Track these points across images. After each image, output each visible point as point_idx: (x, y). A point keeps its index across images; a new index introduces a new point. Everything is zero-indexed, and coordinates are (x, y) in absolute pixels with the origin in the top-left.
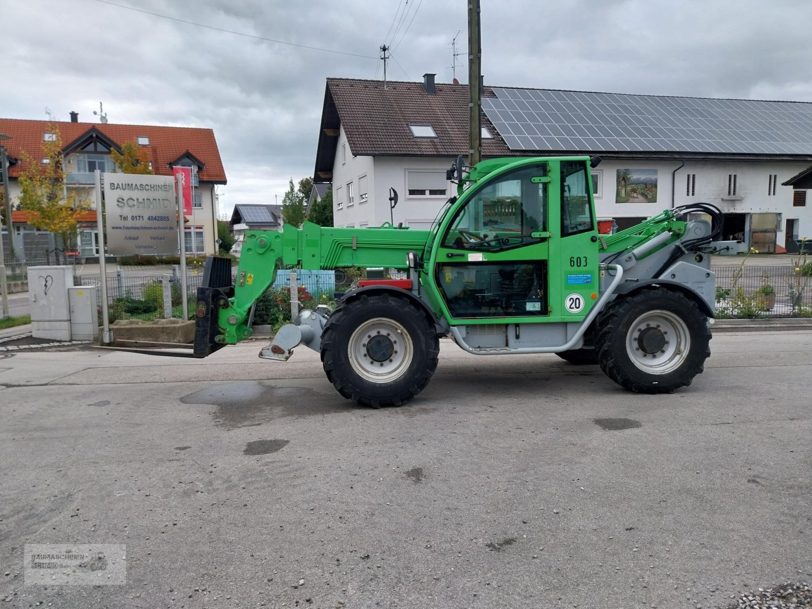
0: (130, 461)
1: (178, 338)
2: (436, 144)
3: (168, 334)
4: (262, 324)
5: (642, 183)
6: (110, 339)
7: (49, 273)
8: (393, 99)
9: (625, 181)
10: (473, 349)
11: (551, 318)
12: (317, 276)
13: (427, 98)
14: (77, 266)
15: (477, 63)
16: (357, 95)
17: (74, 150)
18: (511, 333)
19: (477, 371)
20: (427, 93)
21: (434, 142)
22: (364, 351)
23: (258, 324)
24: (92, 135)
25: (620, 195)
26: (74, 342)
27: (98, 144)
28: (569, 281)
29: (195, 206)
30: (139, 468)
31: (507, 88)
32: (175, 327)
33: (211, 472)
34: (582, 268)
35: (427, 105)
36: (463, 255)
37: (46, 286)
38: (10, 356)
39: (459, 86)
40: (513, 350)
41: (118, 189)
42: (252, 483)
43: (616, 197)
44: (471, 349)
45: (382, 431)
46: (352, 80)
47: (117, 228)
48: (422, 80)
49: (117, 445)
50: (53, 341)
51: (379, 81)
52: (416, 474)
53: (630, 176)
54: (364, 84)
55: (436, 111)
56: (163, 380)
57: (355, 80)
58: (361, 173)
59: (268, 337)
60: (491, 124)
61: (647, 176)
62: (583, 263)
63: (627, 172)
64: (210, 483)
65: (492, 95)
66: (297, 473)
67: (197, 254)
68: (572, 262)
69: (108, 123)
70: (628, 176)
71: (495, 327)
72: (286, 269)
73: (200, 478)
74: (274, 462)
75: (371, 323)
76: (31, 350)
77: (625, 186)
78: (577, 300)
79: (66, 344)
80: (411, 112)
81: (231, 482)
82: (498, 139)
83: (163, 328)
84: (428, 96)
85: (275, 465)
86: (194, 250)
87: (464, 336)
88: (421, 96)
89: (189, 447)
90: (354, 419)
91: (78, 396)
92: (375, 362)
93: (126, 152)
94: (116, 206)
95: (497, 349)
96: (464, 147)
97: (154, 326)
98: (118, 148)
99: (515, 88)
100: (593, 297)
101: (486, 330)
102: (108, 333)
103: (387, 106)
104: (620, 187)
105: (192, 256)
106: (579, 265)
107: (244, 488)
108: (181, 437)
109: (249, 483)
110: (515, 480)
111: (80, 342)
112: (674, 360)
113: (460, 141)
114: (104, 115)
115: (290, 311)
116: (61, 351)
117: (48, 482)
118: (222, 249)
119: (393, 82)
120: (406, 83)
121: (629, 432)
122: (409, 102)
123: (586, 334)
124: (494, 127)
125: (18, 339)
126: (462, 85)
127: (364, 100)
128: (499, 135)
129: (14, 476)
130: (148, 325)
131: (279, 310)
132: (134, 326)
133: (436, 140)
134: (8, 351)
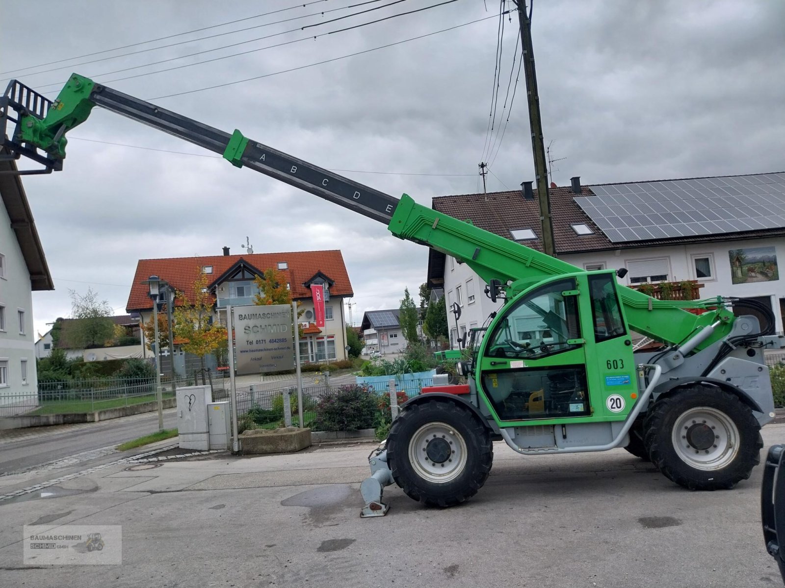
0: (228, 557)
1: (294, 445)
2: (537, 244)
3: (286, 441)
4: (368, 428)
5: (759, 262)
6: (239, 447)
7: (192, 392)
8: (493, 209)
9: (739, 262)
10: (523, 450)
11: (595, 418)
12: (419, 380)
13: (526, 204)
14: (225, 379)
15: (545, 182)
16: (460, 209)
17: (226, 279)
18: (559, 433)
19: (550, 471)
20: (525, 200)
21: (535, 243)
22: (425, 455)
23: (364, 429)
24: (240, 265)
25: (736, 276)
26: (211, 452)
27: (245, 272)
28: (608, 383)
29: (327, 318)
30: (232, 563)
31: (604, 185)
32: (291, 435)
33: (286, 566)
34: (619, 370)
35: (526, 210)
36: (505, 363)
37: (190, 403)
38: (159, 465)
39: (556, 189)
40: (560, 450)
41: (245, 320)
42: (315, 576)
43: (732, 278)
44: (520, 450)
45: (437, 531)
46: (455, 196)
47: (244, 352)
48: (521, 188)
49: (221, 543)
50: (195, 451)
51: (480, 194)
52: (452, 570)
53: (745, 256)
54: (466, 199)
55: (535, 214)
56: (273, 485)
57: (458, 196)
58: (467, 277)
59: (372, 441)
60: (591, 220)
61: (764, 255)
62: (620, 365)
63: (740, 252)
64: (283, 576)
65: (590, 193)
66: (353, 568)
67: (329, 361)
68: (609, 365)
69: (254, 253)
70: (742, 256)
71: (543, 428)
72: (391, 374)
73: (276, 571)
74: (338, 558)
75: (426, 429)
76: (177, 460)
77: (741, 266)
78: (618, 401)
79: (204, 453)
80: (511, 218)
81: (299, 575)
82: (599, 234)
83: (281, 436)
84: (527, 202)
85: (338, 561)
86: (327, 357)
87: (514, 437)
88: (520, 202)
89: (275, 545)
90: (418, 520)
91: (202, 501)
92: (436, 464)
93: (268, 277)
94: (244, 333)
95: (545, 449)
96: (565, 245)
97: (275, 434)
98: (261, 274)
99: (613, 184)
100: (633, 396)
101: (535, 431)
102: (237, 442)
103: (488, 216)
104: (734, 268)
105: (325, 363)
106: (616, 367)
107: (307, 580)
108: (272, 536)
109: (312, 576)
110: (536, 576)
111: (216, 451)
112: (725, 457)
113: (560, 240)
114: (250, 247)
115: (391, 415)
116: (199, 460)
117: (162, 574)
118: (351, 355)
119: (492, 193)
120: (506, 192)
121: (666, 530)
122: (508, 210)
123: (631, 431)
124: (593, 223)
125: (168, 450)
126: (560, 188)
127: (467, 213)
128: (600, 230)
129: (141, 568)
130: (270, 433)
131: (381, 414)
132: (258, 435)
133: (536, 241)
134: (159, 461)
